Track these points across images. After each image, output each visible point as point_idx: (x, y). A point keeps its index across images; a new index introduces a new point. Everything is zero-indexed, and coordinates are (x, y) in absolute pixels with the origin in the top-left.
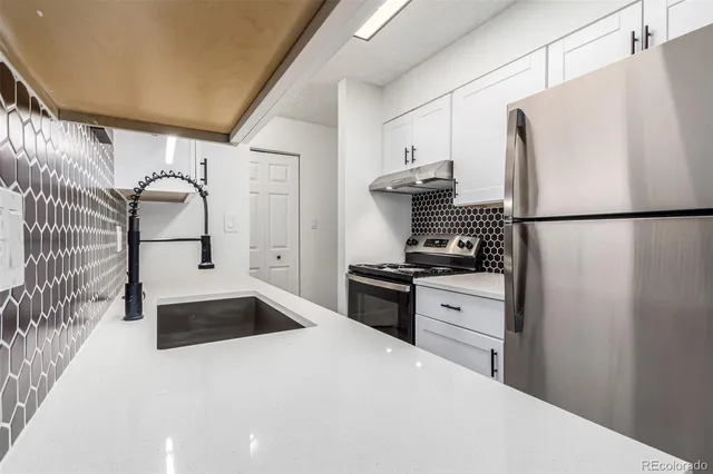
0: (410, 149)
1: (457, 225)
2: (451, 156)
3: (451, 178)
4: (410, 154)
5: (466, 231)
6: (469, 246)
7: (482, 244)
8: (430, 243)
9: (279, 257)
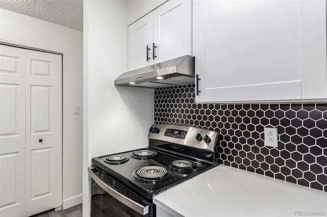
0: (151, 47)
1: (194, 117)
2: (192, 52)
3: (193, 74)
4: (151, 51)
5: (202, 123)
6: (208, 140)
7: (219, 137)
8: (170, 132)
9: (41, 141)
